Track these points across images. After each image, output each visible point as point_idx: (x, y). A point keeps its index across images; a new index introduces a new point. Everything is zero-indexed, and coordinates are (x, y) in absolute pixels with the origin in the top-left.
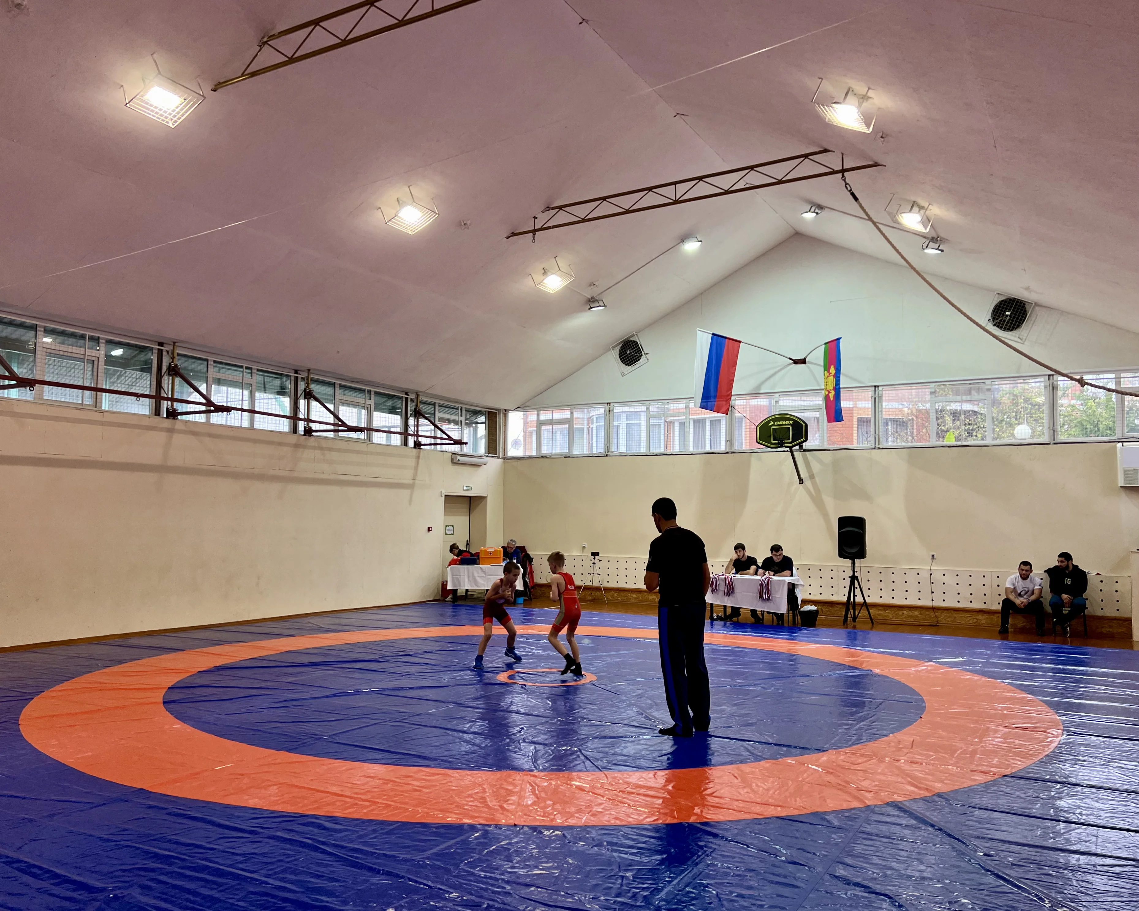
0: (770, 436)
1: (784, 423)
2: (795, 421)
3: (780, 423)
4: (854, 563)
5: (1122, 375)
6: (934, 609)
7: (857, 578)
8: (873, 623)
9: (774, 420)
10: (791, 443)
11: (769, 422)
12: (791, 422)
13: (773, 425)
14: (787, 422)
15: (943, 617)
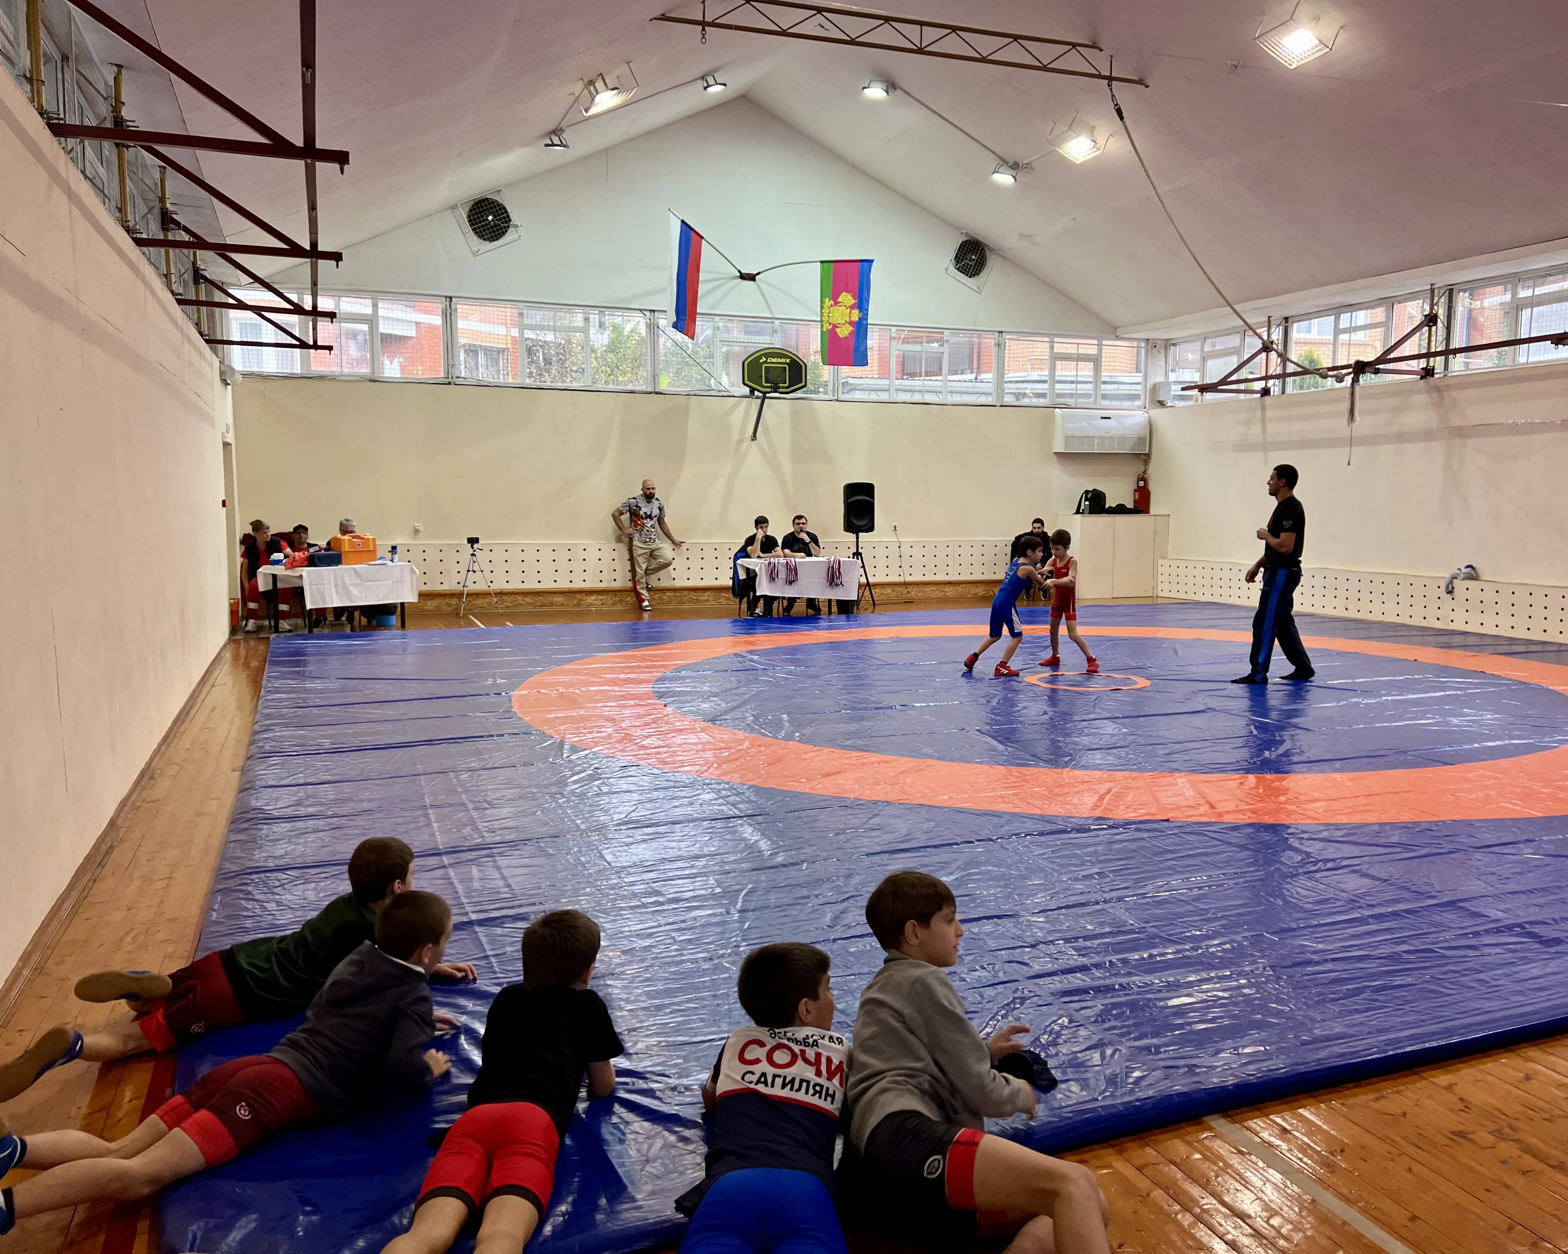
0: (761, 377)
1: (779, 360)
2: (793, 360)
3: (774, 360)
4: (857, 538)
5: (1056, 340)
6: (906, 584)
7: (861, 554)
8: (874, 605)
9: (767, 355)
10: (787, 388)
11: (760, 357)
12: (788, 361)
13: (766, 362)
14: (783, 360)
15: (913, 592)
